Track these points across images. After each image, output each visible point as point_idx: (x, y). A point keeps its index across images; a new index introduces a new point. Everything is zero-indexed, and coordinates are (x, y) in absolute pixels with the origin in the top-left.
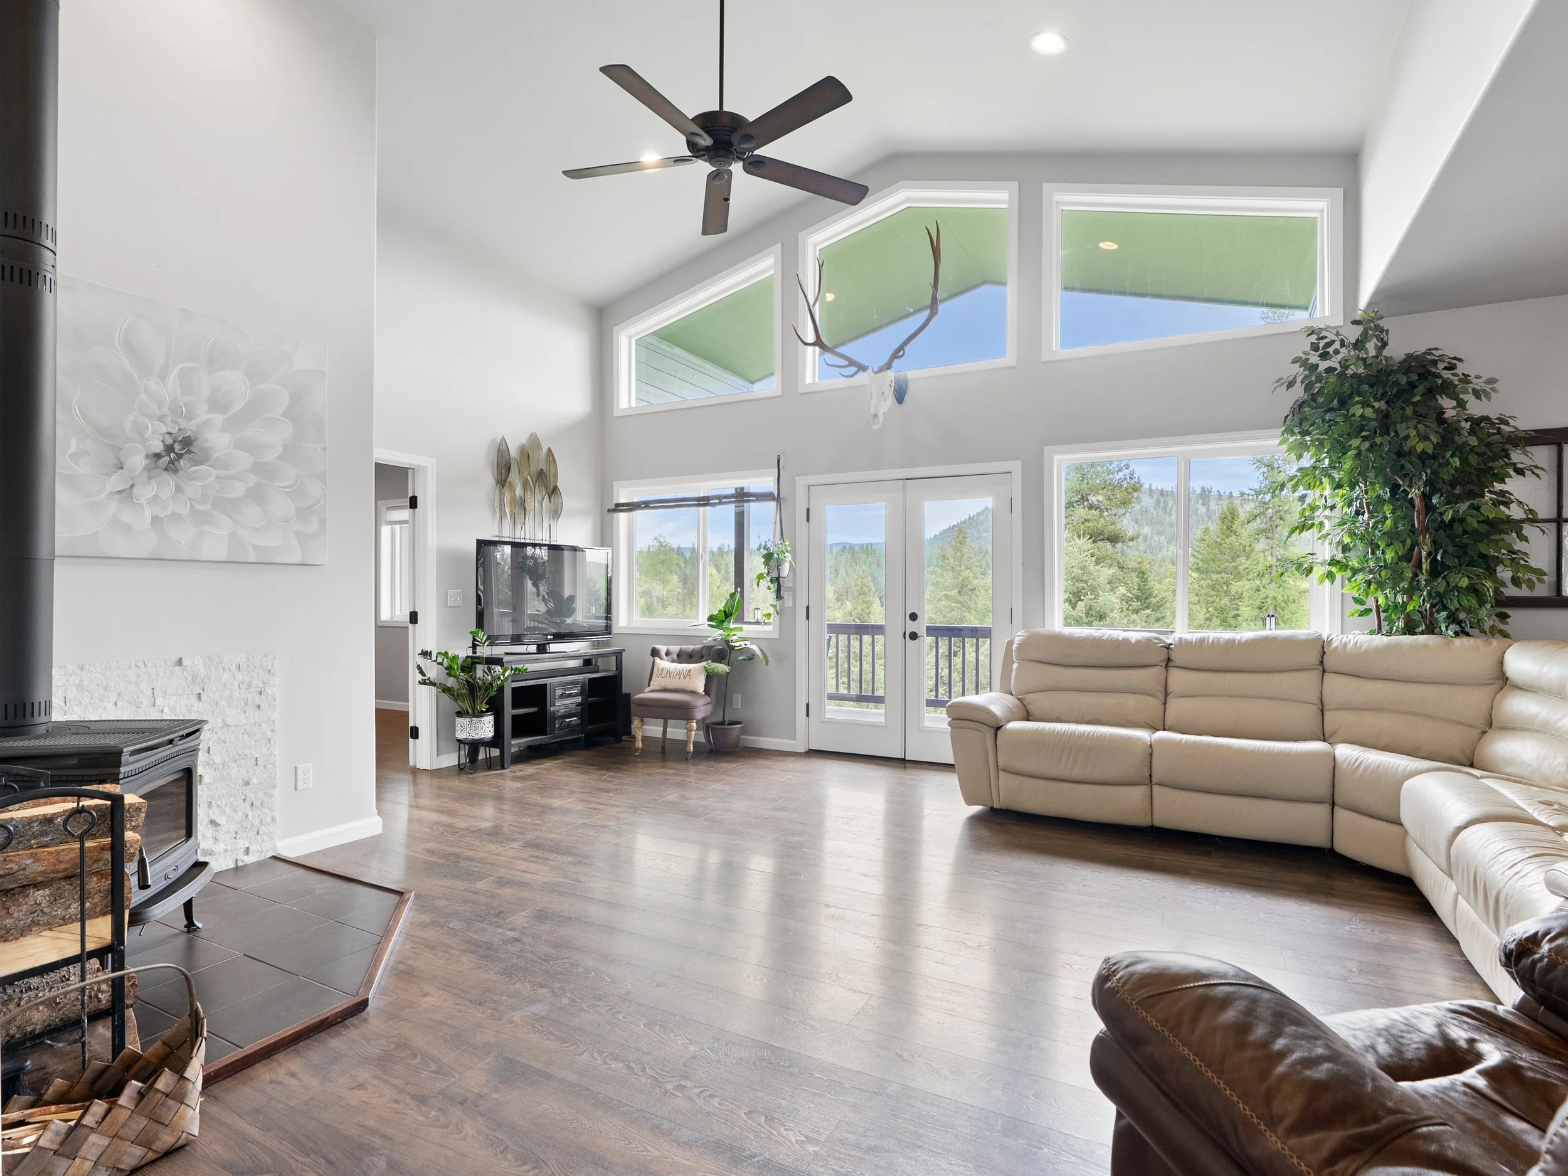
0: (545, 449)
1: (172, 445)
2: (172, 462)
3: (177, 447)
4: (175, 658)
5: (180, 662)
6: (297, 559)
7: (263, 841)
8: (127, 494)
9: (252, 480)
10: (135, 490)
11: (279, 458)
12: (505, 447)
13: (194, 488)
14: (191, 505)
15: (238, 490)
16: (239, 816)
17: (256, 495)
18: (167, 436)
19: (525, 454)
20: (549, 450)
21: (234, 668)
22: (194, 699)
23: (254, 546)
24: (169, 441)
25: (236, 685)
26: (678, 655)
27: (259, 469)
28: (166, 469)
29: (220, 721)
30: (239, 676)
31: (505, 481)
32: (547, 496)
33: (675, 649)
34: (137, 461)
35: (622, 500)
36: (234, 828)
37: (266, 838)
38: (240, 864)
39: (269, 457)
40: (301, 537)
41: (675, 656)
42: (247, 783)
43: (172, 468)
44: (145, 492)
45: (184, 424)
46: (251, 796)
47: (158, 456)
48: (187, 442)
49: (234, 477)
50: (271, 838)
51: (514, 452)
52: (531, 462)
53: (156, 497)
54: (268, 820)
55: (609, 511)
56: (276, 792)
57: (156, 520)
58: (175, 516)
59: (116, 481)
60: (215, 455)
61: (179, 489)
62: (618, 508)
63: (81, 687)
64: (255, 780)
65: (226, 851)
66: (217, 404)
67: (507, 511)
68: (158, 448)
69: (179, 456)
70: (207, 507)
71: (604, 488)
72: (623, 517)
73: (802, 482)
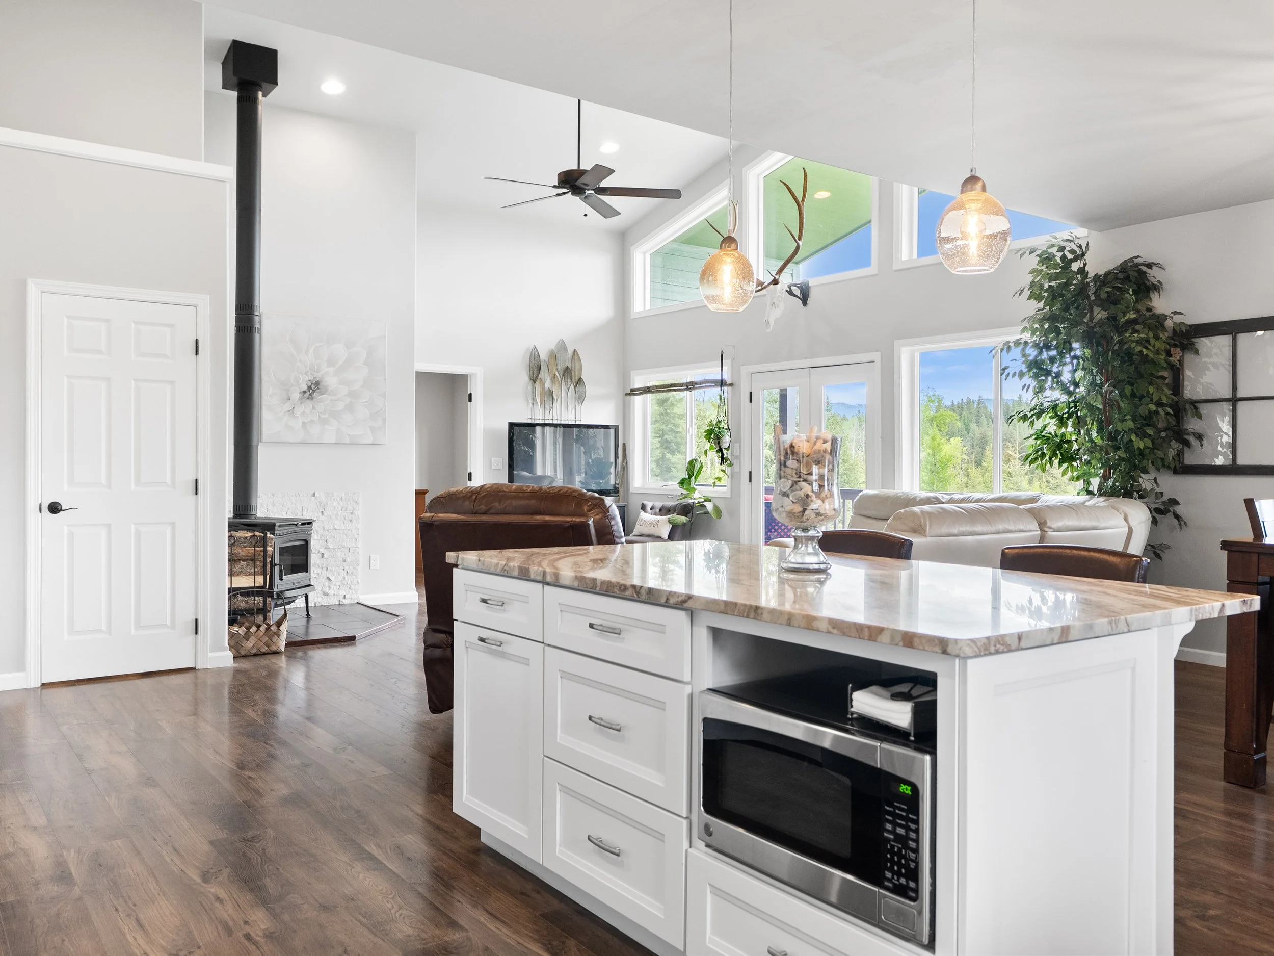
1: (311, 386)
2: (311, 394)
3: (313, 386)
4: (312, 493)
5: (314, 495)
6: (370, 441)
7: (352, 593)
9: (348, 400)
10: (295, 409)
11: (361, 387)
13: (320, 407)
14: (319, 416)
15: (341, 406)
16: (341, 578)
17: (350, 408)
18: (309, 382)
19: (554, 356)
20: (575, 351)
21: (339, 499)
22: (320, 514)
23: (349, 435)
24: (310, 384)
25: (340, 508)
26: (661, 510)
27: (351, 394)
28: (308, 398)
29: (332, 526)
30: (341, 503)
32: (571, 385)
33: (659, 504)
34: (296, 395)
35: (636, 386)
36: (338, 583)
37: (354, 592)
38: (341, 603)
39: (356, 387)
40: (373, 429)
41: (659, 510)
42: (345, 561)
43: (311, 397)
44: (299, 410)
45: (316, 375)
46: (347, 567)
47: (305, 392)
48: (317, 384)
49: (338, 400)
50: (356, 592)
52: (558, 362)
53: (304, 412)
54: (355, 582)
55: (626, 394)
56: (359, 568)
57: (304, 424)
58: (312, 421)
59: (287, 406)
60: (330, 389)
61: (313, 407)
62: (633, 392)
64: (348, 560)
65: (334, 595)
66: (331, 362)
67: (538, 400)
68: (305, 388)
69: (314, 391)
70: (326, 416)
71: (624, 376)
72: (637, 400)
73: (745, 370)
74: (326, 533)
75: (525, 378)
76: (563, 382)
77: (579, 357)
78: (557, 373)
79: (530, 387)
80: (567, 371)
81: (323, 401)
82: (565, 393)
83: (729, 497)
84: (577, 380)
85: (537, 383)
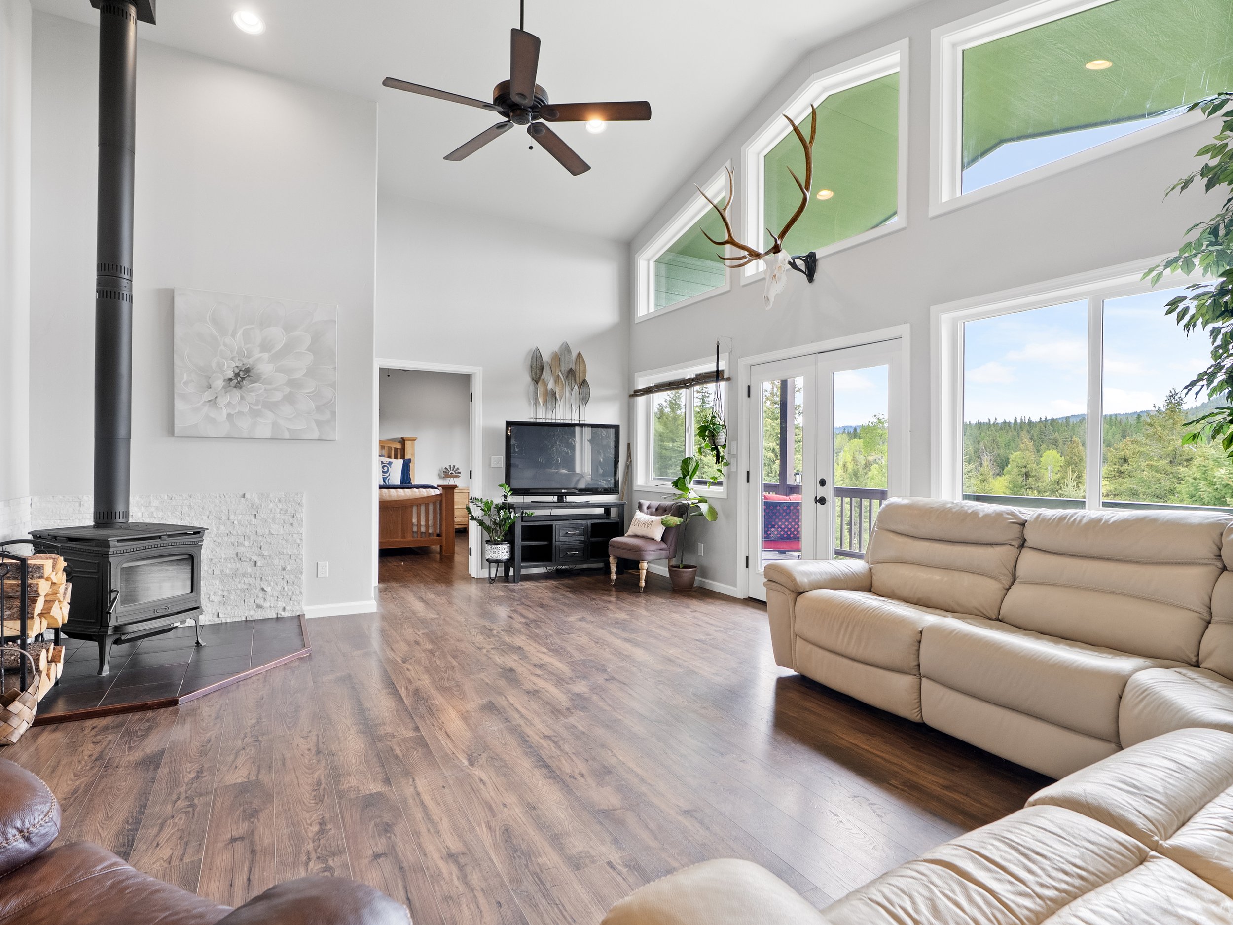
0: (574, 354)
1: (239, 373)
2: (238, 382)
3: (241, 374)
4: (241, 493)
5: (244, 496)
6: (316, 436)
7: (294, 604)
8: (213, 402)
9: (287, 390)
10: (218, 399)
11: (304, 376)
12: (538, 355)
13: (251, 397)
14: (250, 407)
15: (278, 396)
16: (279, 588)
17: (290, 399)
18: (236, 368)
19: (557, 358)
20: (579, 354)
21: (277, 501)
22: (252, 517)
23: (288, 429)
24: (237, 371)
25: (278, 510)
26: (657, 509)
27: (292, 383)
28: (235, 387)
29: (267, 531)
30: (280, 505)
31: (539, 378)
32: (576, 387)
33: (655, 503)
34: (219, 383)
35: (640, 387)
36: (276, 594)
37: (296, 603)
38: (279, 616)
39: (298, 375)
40: (319, 424)
41: (654, 510)
42: (284, 569)
43: (238, 386)
44: (223, 400)
45: (245, 361)
46: (287, 577)
47: (230, 380)
48: (247, 371)
49: (275, 389)
50: (299, 603)
51: (546, 357)
52: (562, 364)
53: (229, 403)
54: (298, 592)
55: (631, 396)
56: (304, 577)
57: (229, 416)
58: (240, 413)
59: (207, 396)
60: (264, 377)
61: (242, 398)
62: (637, 393)
63: (190, 506)
64: (288, 568)
65: (270, 607)
66: (265, 347)
67: (541, 400)
68: (231, 375)
69: (243, 379)
70: (260, 407)
71: (629, 379)
72: (641, 400)
73: (743, 363)
74: (260, 538)
75: (527, 379)
76: (567, 383)
77: (583, 360)
78: (560, 374)
79: (532, 388)
80: (571, 373)
81: (254, 391)
82: (569, 394)
83: (726, 498)
84: (581, 381)
85: (540, 383)
